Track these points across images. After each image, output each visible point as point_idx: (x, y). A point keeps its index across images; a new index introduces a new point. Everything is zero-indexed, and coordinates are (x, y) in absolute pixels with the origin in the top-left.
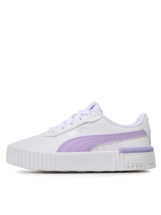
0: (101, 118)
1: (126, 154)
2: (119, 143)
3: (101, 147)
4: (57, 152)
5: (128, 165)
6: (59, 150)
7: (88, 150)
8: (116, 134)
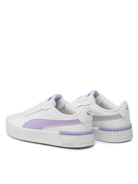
0: (51, 108)
1: (62, 135)
2: (60, 127)
3: (48, 128)
4: (23, 127)
5: (63, 143)
6: (24, 126)
7: (41, 128)
8: (58, 121)
